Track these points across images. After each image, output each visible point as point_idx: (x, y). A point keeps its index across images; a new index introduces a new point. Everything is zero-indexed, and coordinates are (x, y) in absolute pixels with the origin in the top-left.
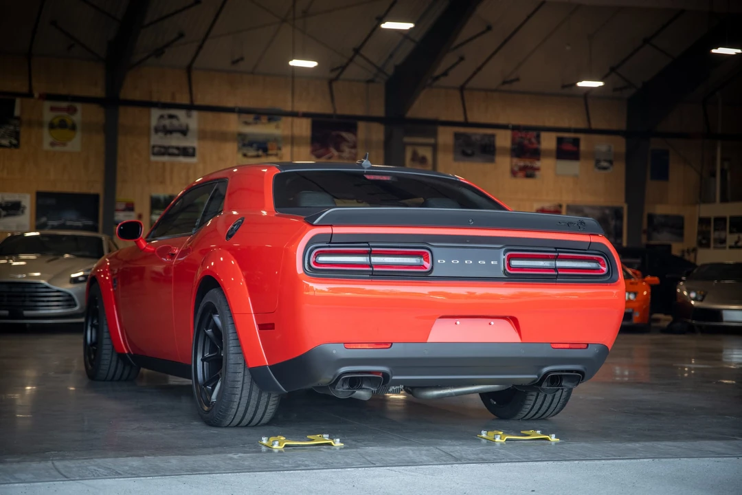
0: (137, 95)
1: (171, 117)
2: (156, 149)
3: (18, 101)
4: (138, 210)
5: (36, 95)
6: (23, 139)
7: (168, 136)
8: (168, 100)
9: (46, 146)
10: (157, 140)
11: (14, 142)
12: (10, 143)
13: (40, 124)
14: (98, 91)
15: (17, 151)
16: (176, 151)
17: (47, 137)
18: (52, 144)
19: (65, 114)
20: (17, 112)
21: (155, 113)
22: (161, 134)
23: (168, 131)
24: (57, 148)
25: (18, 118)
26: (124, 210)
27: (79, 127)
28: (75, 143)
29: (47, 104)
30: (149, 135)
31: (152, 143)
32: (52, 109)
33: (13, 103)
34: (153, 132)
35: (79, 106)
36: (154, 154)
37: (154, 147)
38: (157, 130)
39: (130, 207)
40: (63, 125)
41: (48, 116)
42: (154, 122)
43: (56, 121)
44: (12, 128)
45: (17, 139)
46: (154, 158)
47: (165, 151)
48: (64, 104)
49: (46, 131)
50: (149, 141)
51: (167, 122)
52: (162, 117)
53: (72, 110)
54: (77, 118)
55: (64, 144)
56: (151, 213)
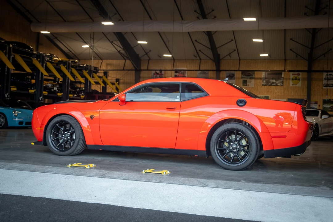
0: (319, 69)
1: (330, 75)
2: (325, 85)
3: (283, 73)
4: (319, 104)
5: (286, 71)
6: (284, 84)
7: (329, 81)
8: (329, 69)
9: (291, 85)
10: (325, 82)
11: (282, 84)
12: (281, 85)
13: (289, 79)
14: (306, 69)
15: (283, 87)
16: (332, 85)
17: (291, 82)
18: (293, 85)
19: (296, 76)
20: (283, 76)
21: (325, 74)
22: (326, 80)
23: (328, 79)
24: (294, 86)
25: (283, 78)
26: (314, 104)
27: (301, 79)
28: (300, 84)
29: (291, 73)
30: (323, 81)
31: (324, 83)
32: (293, 74)
33: (281, 74)
34: (324, 79)
35: (301, 73)
36: (324, 86)
37: (324, 84)
38: (325, 79)
39: (316, 103)
40: (296, 79)
41: (292, 77)
42: (324, 77)
43: (294, 78)
44: (281, 80)
45: (283, 83)
46: (324, 88)
47: (328, 85)
48: (296, 73)
49: (291, 81)
50: (323, 83)
51: (329, 76)
52: (327, 75)
53: (299, 75)
54: (300, 77)
55: (296, 85)
56: (323, 105)
